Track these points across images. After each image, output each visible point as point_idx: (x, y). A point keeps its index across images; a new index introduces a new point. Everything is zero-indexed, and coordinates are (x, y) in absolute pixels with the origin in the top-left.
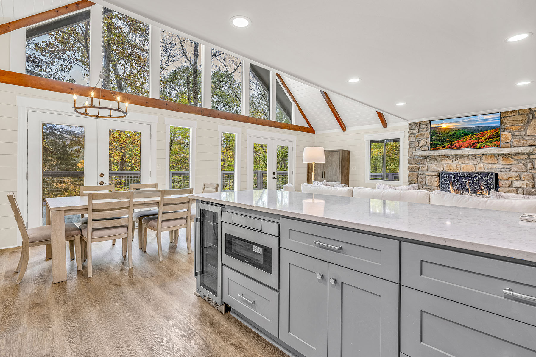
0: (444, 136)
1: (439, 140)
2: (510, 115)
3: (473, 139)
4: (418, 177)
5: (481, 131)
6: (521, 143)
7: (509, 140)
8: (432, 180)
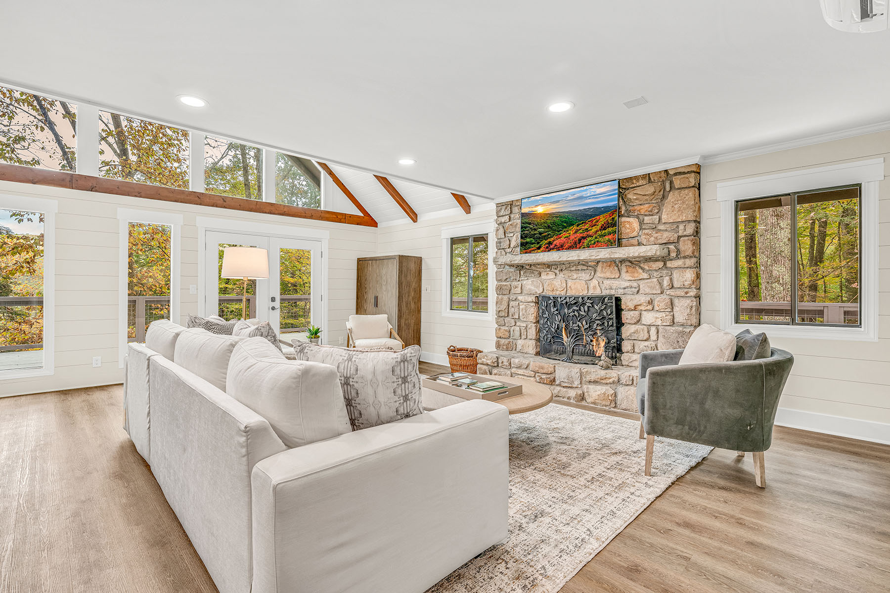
0: (540, 228)
1: (532, 236)
2: (638, 184)
3: (581, 231)
4: (508, 305)
5: (591, 216)
6: (652, 239)
7: (635, 234)
8: (527, 311)
